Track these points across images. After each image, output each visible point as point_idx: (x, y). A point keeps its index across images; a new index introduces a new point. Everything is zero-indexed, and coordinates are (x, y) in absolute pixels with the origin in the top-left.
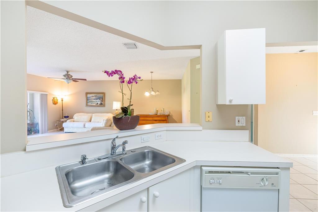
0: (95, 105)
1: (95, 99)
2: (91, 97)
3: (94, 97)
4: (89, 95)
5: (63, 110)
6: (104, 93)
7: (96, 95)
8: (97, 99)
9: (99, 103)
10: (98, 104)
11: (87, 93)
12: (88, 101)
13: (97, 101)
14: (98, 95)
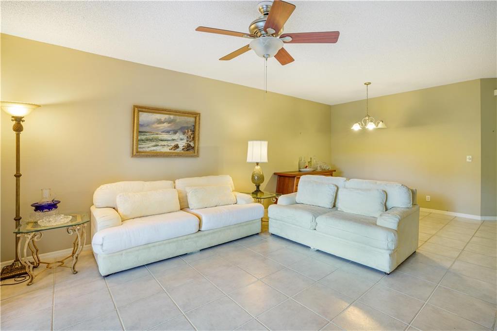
0: (166, 150)
1: (168, 132)
2: (154, 123)
3: (166, 125)
4: (145, 117)
5: (18, 176)
6: (196, 115)
7: (172, 117)
8: (175, 132)
9: (182, 144)
10: (177, 147)
11: (139, 109)
12: (143, 137)
13: (175, 137)
14: (179, 119)
